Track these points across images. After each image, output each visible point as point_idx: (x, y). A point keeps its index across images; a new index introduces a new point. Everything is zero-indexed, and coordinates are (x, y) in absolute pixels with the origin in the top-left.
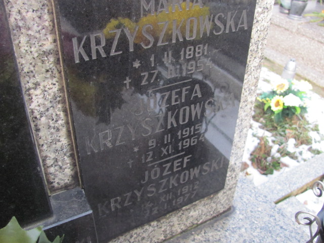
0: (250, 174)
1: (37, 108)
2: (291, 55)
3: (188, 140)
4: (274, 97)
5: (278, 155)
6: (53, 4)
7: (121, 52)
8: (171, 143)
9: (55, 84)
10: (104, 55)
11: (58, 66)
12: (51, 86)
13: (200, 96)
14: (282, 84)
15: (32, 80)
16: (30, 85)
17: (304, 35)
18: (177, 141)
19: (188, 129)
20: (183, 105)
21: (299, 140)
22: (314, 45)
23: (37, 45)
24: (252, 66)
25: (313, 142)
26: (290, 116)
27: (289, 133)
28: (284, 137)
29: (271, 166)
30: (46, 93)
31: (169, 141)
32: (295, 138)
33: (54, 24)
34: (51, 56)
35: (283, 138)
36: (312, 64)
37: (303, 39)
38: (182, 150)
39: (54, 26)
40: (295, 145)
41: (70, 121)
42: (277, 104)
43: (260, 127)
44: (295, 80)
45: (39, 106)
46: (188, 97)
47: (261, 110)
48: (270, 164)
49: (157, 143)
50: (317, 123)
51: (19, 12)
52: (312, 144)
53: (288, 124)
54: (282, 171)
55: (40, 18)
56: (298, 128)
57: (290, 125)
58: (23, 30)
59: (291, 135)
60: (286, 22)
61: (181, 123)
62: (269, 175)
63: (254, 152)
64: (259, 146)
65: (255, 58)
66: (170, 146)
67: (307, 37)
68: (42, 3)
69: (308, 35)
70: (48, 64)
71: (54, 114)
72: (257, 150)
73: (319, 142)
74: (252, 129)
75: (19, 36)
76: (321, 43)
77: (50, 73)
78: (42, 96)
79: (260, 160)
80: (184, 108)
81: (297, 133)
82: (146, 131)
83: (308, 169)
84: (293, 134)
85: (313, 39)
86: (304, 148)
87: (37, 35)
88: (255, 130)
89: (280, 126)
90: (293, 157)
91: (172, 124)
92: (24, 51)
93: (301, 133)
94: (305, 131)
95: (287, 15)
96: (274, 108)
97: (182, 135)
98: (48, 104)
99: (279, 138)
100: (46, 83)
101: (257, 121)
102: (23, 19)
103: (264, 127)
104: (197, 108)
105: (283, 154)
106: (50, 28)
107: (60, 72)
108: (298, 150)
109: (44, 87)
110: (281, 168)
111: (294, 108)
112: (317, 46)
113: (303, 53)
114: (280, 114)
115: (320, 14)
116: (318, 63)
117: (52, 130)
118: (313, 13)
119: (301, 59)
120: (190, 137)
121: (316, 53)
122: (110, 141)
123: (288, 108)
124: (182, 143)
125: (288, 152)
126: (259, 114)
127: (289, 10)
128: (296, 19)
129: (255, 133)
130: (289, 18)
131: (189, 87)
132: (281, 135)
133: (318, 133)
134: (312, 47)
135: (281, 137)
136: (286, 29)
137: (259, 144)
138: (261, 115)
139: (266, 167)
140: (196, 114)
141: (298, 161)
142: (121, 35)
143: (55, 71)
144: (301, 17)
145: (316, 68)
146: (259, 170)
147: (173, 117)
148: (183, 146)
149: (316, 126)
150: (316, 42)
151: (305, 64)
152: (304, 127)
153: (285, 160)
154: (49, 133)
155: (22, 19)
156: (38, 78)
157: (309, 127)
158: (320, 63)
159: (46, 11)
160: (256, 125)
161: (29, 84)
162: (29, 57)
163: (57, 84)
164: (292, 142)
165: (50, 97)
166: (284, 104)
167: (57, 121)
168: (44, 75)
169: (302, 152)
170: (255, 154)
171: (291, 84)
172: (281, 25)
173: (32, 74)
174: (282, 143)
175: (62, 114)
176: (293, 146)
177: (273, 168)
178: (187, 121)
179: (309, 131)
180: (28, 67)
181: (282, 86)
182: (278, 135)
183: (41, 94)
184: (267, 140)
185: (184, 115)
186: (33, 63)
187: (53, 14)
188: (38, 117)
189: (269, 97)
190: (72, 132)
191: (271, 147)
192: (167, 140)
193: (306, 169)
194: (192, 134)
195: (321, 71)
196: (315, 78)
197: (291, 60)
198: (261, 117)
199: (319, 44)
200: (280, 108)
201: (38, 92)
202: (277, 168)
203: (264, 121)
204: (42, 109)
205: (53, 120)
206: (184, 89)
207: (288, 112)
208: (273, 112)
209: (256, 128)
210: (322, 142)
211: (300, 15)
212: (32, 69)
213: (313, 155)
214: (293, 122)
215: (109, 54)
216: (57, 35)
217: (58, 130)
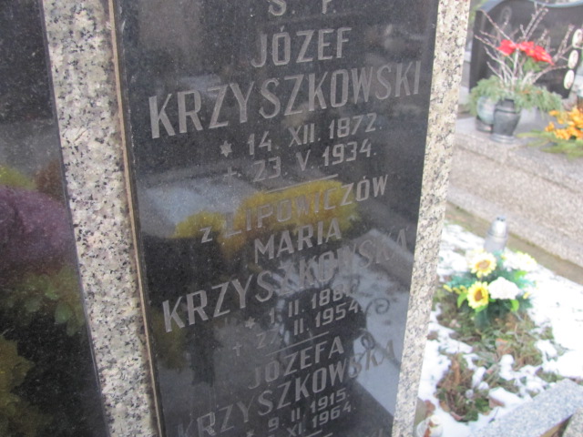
0: (437, 425)
1: (112, 392)
2: (499, 202)
3: (327, 413)
4: (473, 285)
5: (484, 385)
6: (137, 260)
7: (228, 311)
8: (301, 420)
9: (136, 360)
10: (205, 318)
11: (142, 336)
12: (132, 362)
13: (341, 352)
14: (485, 261)
15: (107, 357)
16: (104, 364)
17: (518, 168)
18: (311, 416)
19: (326, 397)
20: (317, 367)
21: (519, 357)
22: (538, 184)
23: (114, 314)
24: (418, 297)
25: (544, 358)
26: (501, 315)
27: (502, 345)
28: (493, 352)
29: (473, 406)
30: (124, 372)
31: (298, 418)
32: (512, 354)
33: (137, 284)
34: (132, 324)
35: (491, 354)
36: (536, 217)
37: (518, 174)
38: (318, 428)
39: (137, 287)
40: (512, 365)
41: (156, 405)
42: (479, 296)
43: (452, 336)
44: (506, 250)
45: (114, 389)
46: (324, 356)
47: (452, 305)
48: (471, 403)
49: (280, 422)
50: (549, 325)
51: (94, 275)
52: (542, 362)
53: (498, 329)
54: (492, 414)
55: (119, 279)
56: (516, 336)
57: (503, 332)
58: (97, 297)
59: (505, 349)
60: (489, 147)
61: (315, 391)
62: (471, 423)
63: (442, 381)
64: (451, 371)
65: (422, 286)
66: (300, 425)
67: (525, 171)
68: (123, 261)
69: (526, 168)
70: (128, 335)
71: (135, 398)
72: (448, 379)
73: (555, 358)
74: (439, 341)
75: (92, 304)
76: (549, 181)
77: (131, 345)
78: (119, 376)
79: (454, 396)
80: (319, 370)
81: (515, 344)
82: (264, 409)
83: (537, 412)
84: (509, 346)
85: (535, 175)
86: (529, 370)
87: (116, 301)
88: (443, 342)
89: (486, 333)
90: (510, 387)
91: (302, 394)
92: (98, 323)
93: (522, 345)
94: (529, 341)
95: (488, 135)
96: (473, 304)
97: (317, 407)
98: (126, 385)
99: (484, 353)
100: (124, 359)
101: (446, 325)
102: (98, 283)
103: (458, 336)
104: (337, 369)
105: (492, 384)
106: (132, 290)
107: (144, 344)
108: (517, 376)
109: (123, 364)
110: (492, 409)
111: (508, 301)
112: (542, 186)
113: (520, 198)
114: (485, 312)
115: (542, 134)
116: (546, 215)
117: (131, 419)
118: (532, 131)
119: (517, 207)
120: (329, 408)
121: (541, 197)
122: (213, 427)
123: (498, 302)
124: (318, 418)
125: (501, 378)
126: (450, 312)
127: (492, 126)
128: (504, 141)
129: (443, 347)
130: (492, 140)
131: (325, 342)
132: (488, 349)
133: (552, 343)
134: (534, 188)
135: (488, 353)
136: (488, 158)
137: (450, 367)
138: (453, 314)
139: (464, 408)
140: (337, 376)
141: (520, 396)
142: (228, 290)
143: (138, 344)
144: (512, 138)
145: (544, 223)
146: (454, 413)
147: (304, 385)
148: (318, 421)
149: (548, 330)
150: (540, 180)
151: (525, 216)
152: (527, 334)
153: (499, 393)
154: (126, 423)
155: (96, 284)
156: (114, 355)
157: (536, 333)
158: (550, 215)
159: (128, 270)
160: (444, 332)
161: (102, 363)
162: (104, 329)
163: (140, 358)
164: (507, 360)
165: (129, 377)
166: (489, 295)
167: (138, 406)
168: (123, 349)
169: (525, 378)
170: (444, 385)
171: (500, 260)
172: (480, 152)
173: (107, 350)
174: (490, 365)
175: (145, 397)
176: (510, 368)
177: (477, 410)
178: (323, 387)
179: (536, 340)
180: (101, 341)
181: (484, 264)
182: (483, 349)
183: (117, 374)
184: (464, 360)
185: (319, 380)
186: (109, 337)
187: (136, 272)
188: (112, 403)
189: (464, 285)
190: (158, 419)
191: (472, 372)
192: (296, 416)
193: (532, 412)
194: (332, 403)
195: (553, 227)
196: (544, 241)
197: (498, 219)
198: (453, 318)
199: (546, 183)
200: (484, 303)
201: (114, 371)
202: (485, 408)
203: (458, 325)
204: (118, 393)
205: (133, 405)
206: (318, 346)
207: (497, 309)
208: (471, 310)
209: (445, 339)
210: (560, 358)
211: (510, 134)
212: (107, 343)
213: (545, 383)
214: (507, 324)
215: (212, 315)
216: (142, 298)
217: (139, 418)
